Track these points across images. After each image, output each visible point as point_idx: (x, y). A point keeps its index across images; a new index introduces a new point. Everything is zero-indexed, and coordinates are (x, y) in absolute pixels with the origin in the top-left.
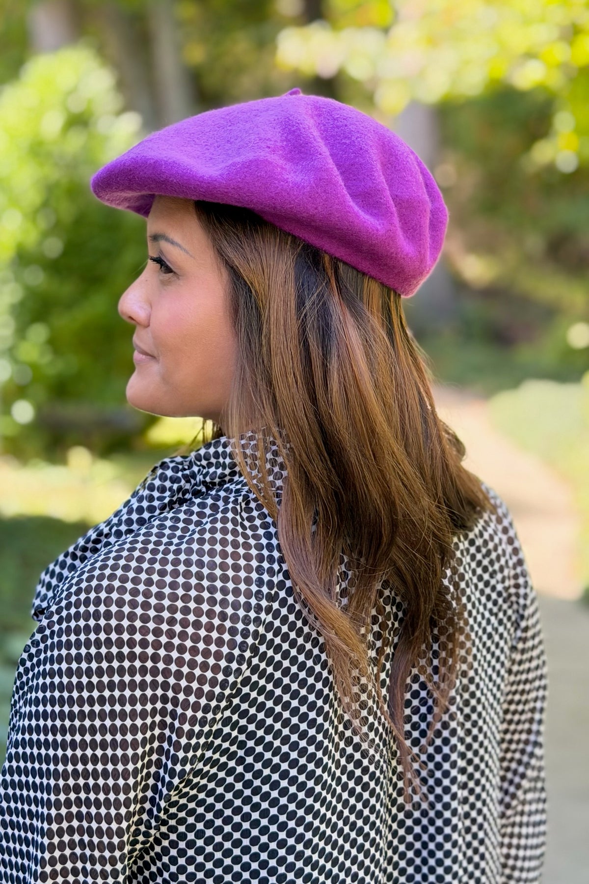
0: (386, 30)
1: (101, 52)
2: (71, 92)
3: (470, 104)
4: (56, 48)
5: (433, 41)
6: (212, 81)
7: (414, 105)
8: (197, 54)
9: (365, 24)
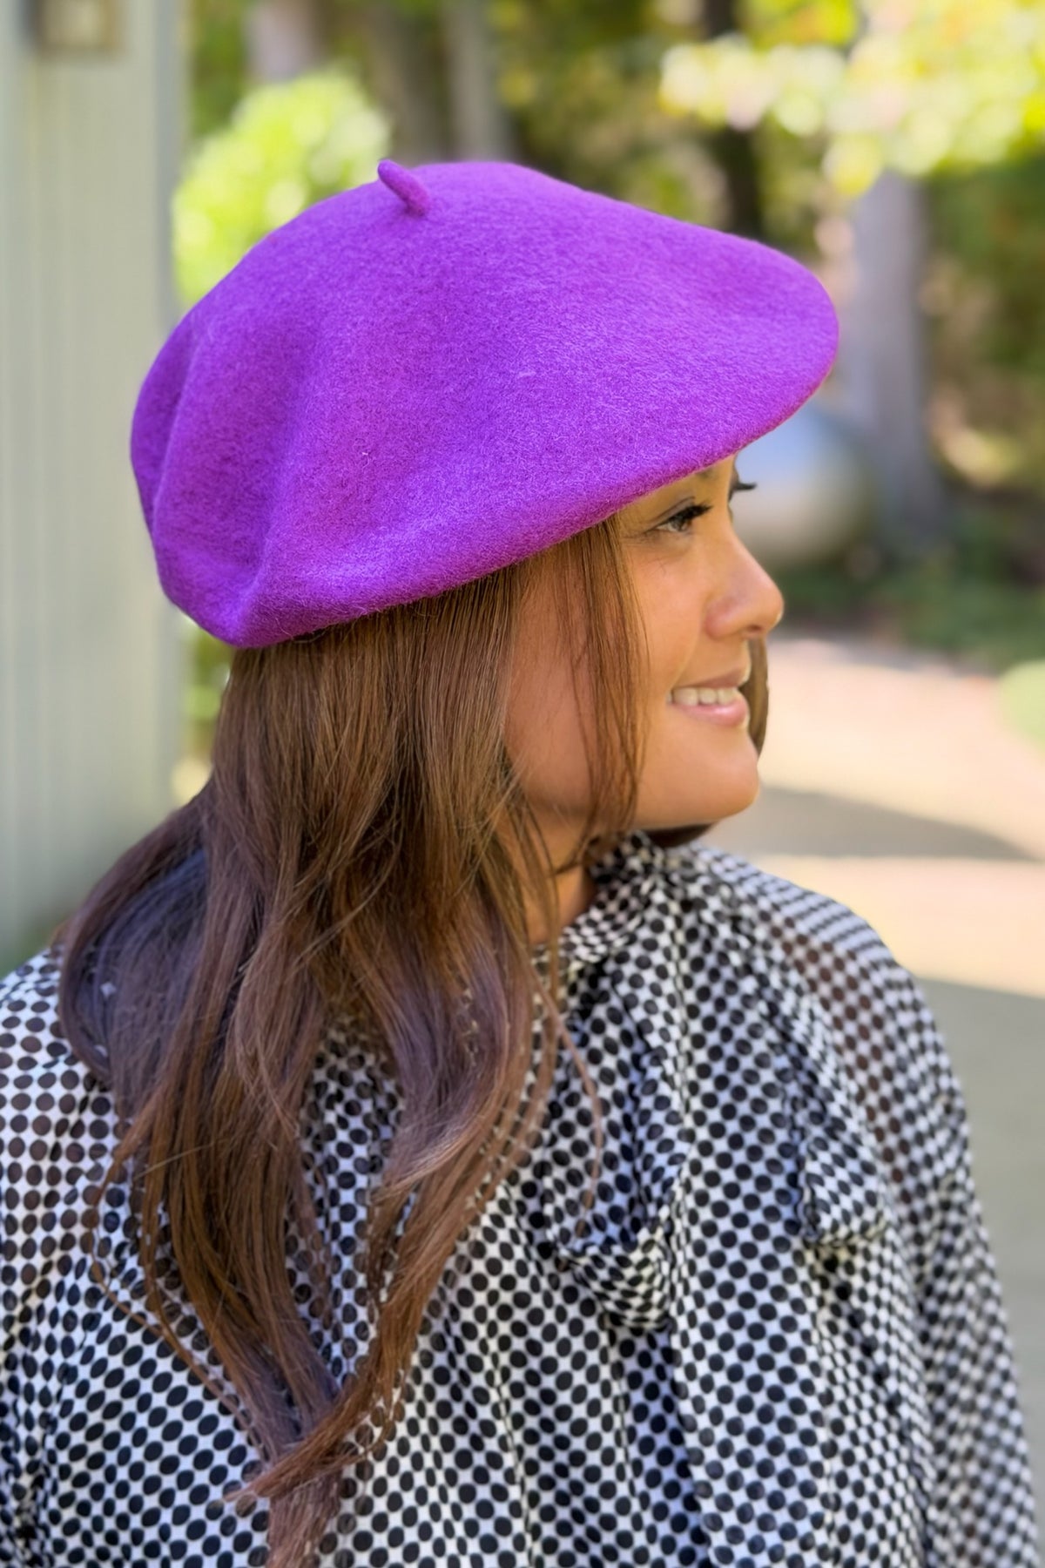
0: (845, 50)
1: (366, 80)
2: (314, 151)
3: (984, 176)
4: (292, 74)
5: (927, 69)
6: (547, 131)
7: (889, 179)
8: (522, 88)
9: (809, 42)
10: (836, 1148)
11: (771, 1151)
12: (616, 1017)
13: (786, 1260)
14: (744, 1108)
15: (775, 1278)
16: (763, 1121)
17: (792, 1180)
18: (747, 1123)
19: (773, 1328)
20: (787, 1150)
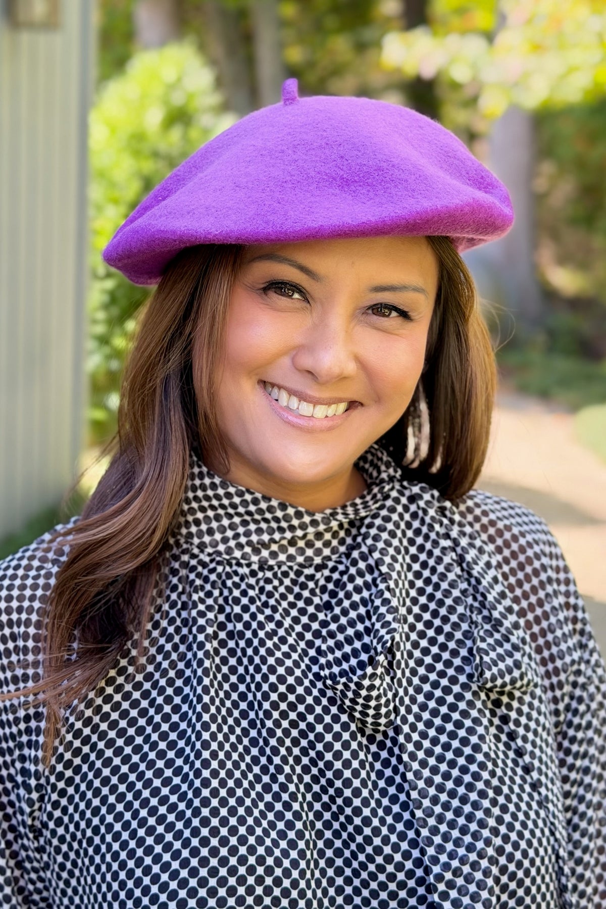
0: (490, 37)
2: (172, 87)
5: (538, 48)
8: (295, 55)
10: (497, 636)
11: (458, 635)
12: (364, 557)
13: (468, 696)
14: (443, 611)
15: (462, 705)
16: (454, 618)
17: (470, 651)
18: (445, 620)
19: (462, 733)
20: (467, 635)
